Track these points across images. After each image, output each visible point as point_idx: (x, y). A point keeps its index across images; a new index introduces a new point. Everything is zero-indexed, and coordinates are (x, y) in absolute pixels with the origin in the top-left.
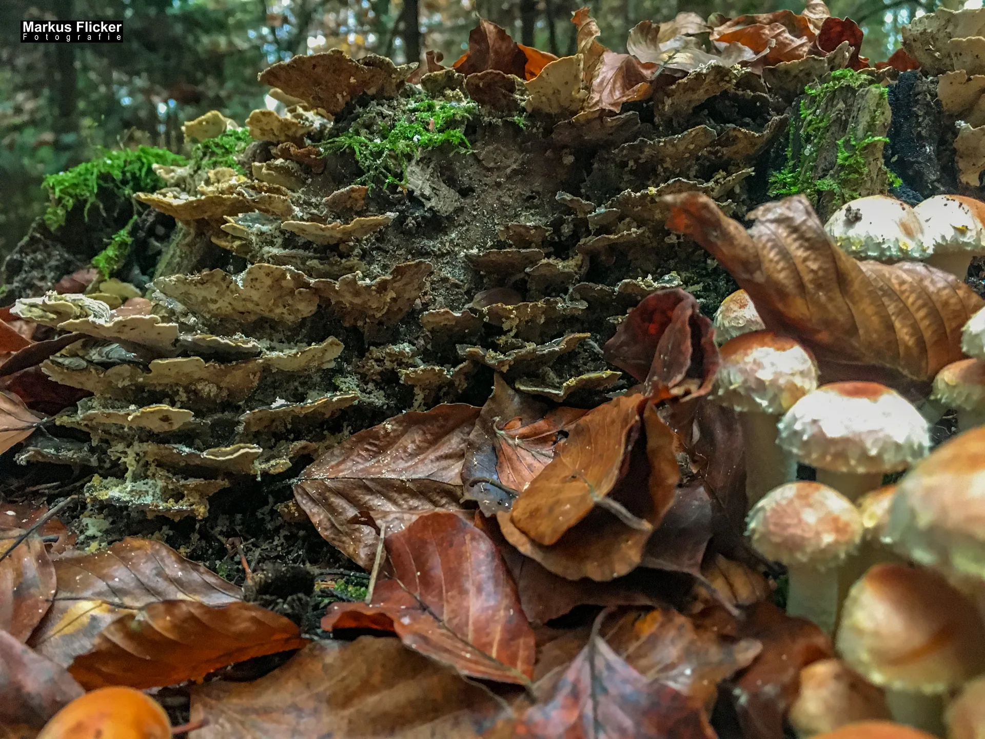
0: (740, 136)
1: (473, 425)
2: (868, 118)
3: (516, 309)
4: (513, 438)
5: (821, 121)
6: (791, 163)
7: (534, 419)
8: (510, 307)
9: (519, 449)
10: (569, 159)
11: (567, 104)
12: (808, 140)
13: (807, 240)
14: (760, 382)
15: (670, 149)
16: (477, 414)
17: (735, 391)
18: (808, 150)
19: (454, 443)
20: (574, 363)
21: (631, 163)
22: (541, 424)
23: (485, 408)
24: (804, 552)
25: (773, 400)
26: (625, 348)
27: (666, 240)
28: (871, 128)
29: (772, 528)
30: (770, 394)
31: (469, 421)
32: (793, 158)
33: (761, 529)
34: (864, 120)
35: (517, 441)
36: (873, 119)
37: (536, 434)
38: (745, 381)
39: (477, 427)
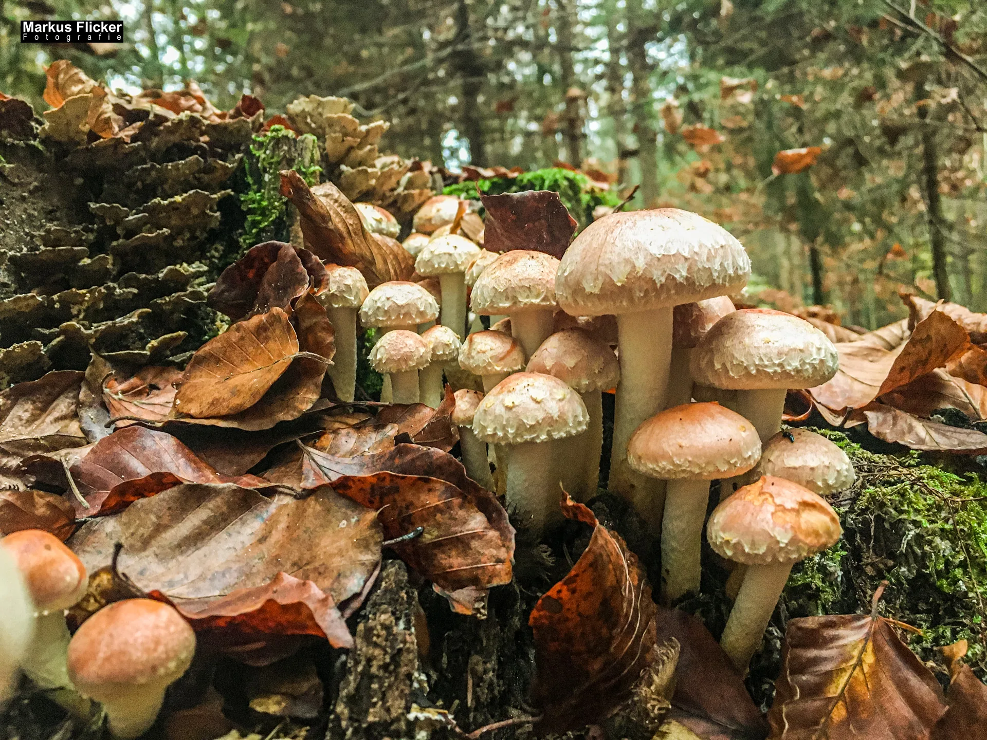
0: (218, 166)
1: (80, 388)
2: (310, 155)
3: (88, 292)
4: (117, 394)
5: (272, 158)
6: (255, 187)
7: (126, 378)
8: (84, 291)
9: (123, 403)
10: (79, 181)
11: (72, 134)
12: (265, 171)
13: (344, 207)
14: (348, 286)
15: (174, 172)
16: (82, 378)
17: (333, 294)
18: (267, 177)
19: (63, 406)
20: (125, 343)
21: (139, 184)
22: (133, 381)
23: (87, 372)
24: (413, 361)
25: (356, 296)
26: (226, 294)
27: (175, 244)
28: (312, 160)
29: (392, 352)
30: (354, 293)
31: (75, 385)
32: (254, 184)
33: (385, 356)
34: (308, 156)
35: (120, 396)
36: (312, 154)
37: (133, 388)
38: (339, 287)
39: (83, 389)
